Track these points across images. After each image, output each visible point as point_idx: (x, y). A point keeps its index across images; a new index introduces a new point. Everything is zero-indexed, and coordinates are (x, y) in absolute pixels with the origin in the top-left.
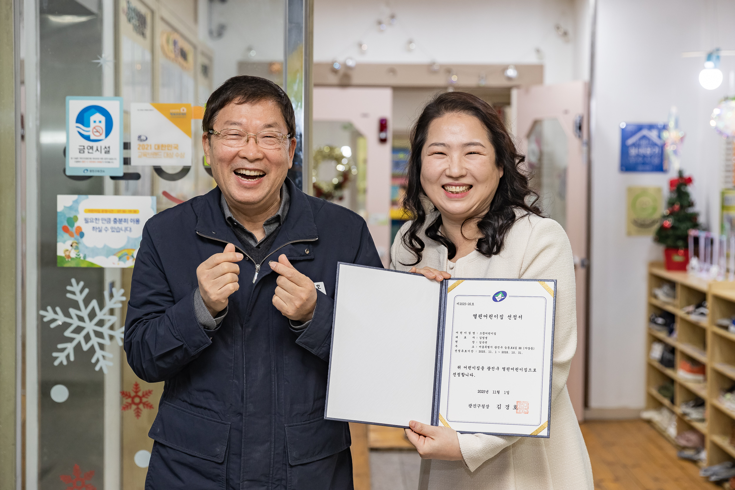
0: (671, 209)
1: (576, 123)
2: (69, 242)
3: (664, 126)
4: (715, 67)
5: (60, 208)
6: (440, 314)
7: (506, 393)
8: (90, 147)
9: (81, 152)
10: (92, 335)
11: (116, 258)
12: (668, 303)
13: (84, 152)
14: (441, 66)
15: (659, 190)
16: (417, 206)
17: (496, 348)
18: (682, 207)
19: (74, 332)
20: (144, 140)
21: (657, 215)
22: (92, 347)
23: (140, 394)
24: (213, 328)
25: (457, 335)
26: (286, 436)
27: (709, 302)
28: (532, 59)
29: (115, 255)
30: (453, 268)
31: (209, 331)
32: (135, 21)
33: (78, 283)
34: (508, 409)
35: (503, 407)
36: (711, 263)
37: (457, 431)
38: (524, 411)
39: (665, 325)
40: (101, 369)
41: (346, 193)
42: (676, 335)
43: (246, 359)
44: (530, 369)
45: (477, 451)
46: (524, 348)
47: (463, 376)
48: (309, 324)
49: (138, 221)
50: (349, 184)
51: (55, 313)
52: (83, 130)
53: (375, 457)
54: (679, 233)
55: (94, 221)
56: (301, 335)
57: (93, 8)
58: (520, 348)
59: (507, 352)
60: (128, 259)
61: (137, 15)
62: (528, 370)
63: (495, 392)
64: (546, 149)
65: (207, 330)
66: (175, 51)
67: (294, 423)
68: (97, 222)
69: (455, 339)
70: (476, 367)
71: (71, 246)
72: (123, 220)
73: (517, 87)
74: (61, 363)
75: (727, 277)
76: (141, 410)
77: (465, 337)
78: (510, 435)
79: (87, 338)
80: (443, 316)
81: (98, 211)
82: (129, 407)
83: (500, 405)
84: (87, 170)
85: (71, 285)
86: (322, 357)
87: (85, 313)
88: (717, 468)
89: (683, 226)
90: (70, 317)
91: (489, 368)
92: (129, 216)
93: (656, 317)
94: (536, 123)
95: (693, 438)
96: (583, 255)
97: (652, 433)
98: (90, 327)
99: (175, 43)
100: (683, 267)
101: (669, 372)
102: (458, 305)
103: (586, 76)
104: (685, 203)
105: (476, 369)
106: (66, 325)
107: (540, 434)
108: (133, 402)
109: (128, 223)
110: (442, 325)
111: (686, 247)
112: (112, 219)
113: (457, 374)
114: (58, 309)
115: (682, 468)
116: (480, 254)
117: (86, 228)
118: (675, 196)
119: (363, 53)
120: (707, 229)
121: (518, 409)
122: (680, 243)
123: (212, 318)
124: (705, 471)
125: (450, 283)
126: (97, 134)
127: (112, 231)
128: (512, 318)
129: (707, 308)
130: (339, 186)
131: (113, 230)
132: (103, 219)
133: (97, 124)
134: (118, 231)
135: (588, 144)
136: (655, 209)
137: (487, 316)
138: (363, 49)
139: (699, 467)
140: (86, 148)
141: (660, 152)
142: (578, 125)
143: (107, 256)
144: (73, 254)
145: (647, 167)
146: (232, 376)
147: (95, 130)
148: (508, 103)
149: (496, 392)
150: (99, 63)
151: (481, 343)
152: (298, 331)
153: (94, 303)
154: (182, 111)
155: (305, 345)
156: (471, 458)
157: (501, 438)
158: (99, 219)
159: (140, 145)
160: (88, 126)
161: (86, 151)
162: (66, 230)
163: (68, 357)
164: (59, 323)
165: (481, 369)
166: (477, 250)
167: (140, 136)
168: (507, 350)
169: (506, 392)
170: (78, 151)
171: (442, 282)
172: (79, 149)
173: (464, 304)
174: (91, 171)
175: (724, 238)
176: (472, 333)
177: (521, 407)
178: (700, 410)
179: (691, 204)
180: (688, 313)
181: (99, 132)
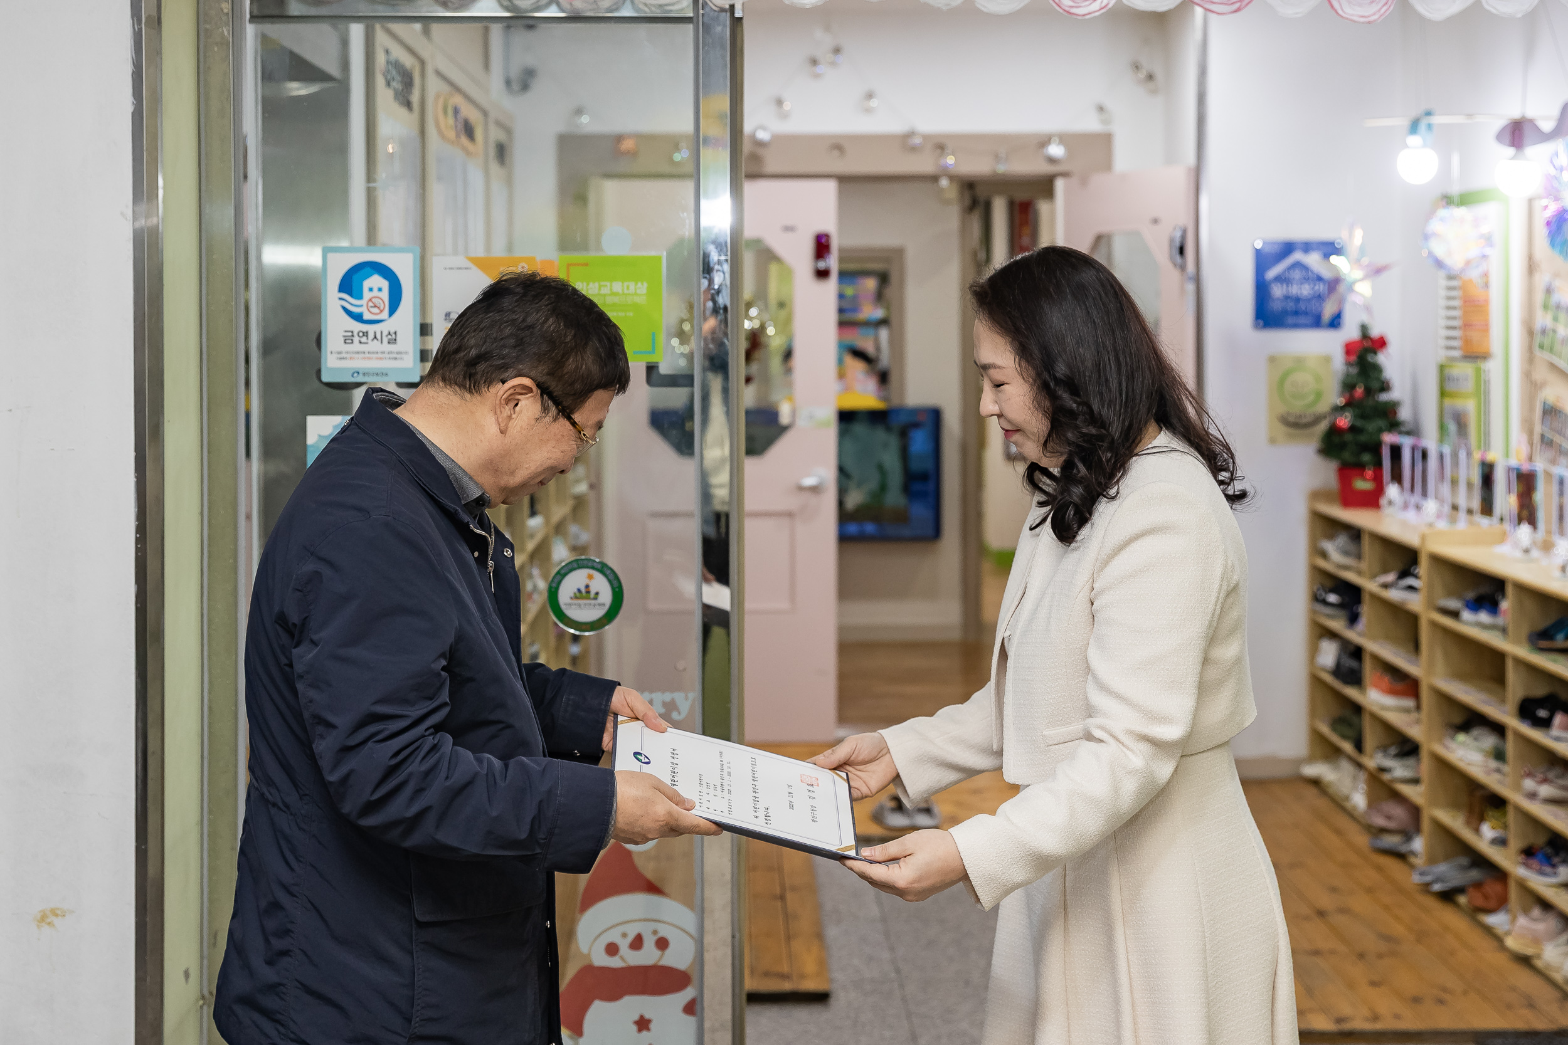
0: (1348, 395)
1: (1173, 241)
3: (1334, 246)
4: (1425, 145)
5: (311, 439)
8: (363, 333)
9: (347, 341)
12: (1347, 568)
13: (352, 342)
14: (926, 137)
15: (1327, 359)
18: (1369, 391)
21: (1324, 407)
27: (1423, 568)
28: (1091, 124)
32: (396, 84)
36: (1425, 494)
39: (1342, 606)
42: (1362, 624)
50: (761, 355)
52: (351, 304)
54: (1363, 438)
61: (399, 73)
66: (456, 127)
73: (1065, 175)
75: (1453, 520)
84: (358, 373)
88: (1442, 868)
89: (1371, 426)
93: (1325, 591)
94: (1101, 242)
95: (1399, 811)
97: (1322, 803)
99: (456, 111)
100: (1372, 500)
101: (1351, 692)
103: (1191, 158)
104: (1375, 385)
111: (1379, 464)
115: (1379, 869)
118: (1354, 371)
119: (784, 116)
120: (1414, 432)
122: (1366, 457)
124: (1422, 874)
126: (376, 310)
129: (1420, 578)
133: (375, 293)
135: (1197, 279)
136: (1318, 396)
138: (785, 109)
139: (1412, 867)
140: (355, 334)
141: (1328, 291)
142: (1178, 244)
145: (1302, 320)
147: (371, 304)
160: (360, 297)
161: (356, 339)
167: (449, 314)
170: (342, 340)
172: (344, 336)
174: (364, 374)
175: (1447, 450)
178: (1411, 761)
179: (1385, 387)
180: (1386, 586)
181: (378, 308)
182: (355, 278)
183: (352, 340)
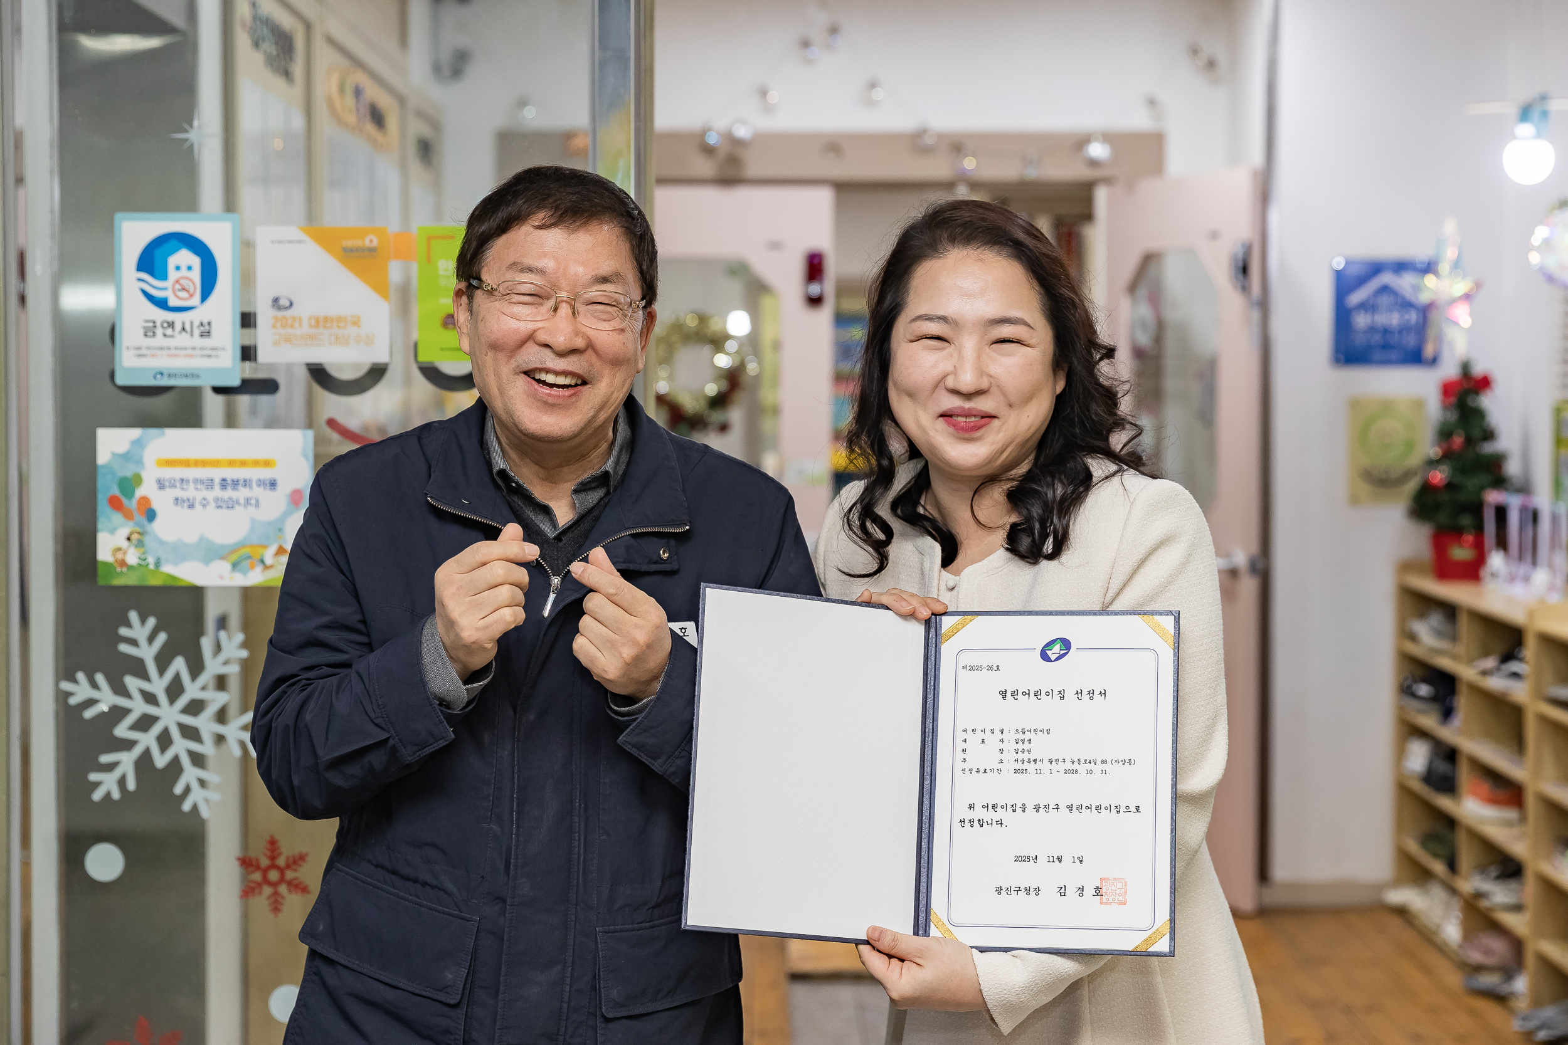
0: (1444, 445)
1: (1235, 259)
2: (124, 532)
3: (1429, 264)
4: (1539, 136)
5: (103, 457)
6: (927, 691)
7: (1076, 860)
8: (168, 323)
9: (149, 334)
10: (175, 733)
11: (225, 566)
12: (1440, 652)
13: (154, 334)
14: (941, 136)
15: (1419, 404)
16: (876, 448)
17: (1051, 764)
18: (1469, 441)
19: (135, 727)
20: (286, 308)
21: (1415, 460)
22: (176, 760)
23: (281, 862)
24: (459, 706)
25: (964, 736)
26: (599, 953)
27: (1530, 650)
28: (1138, 120)
29: (223, 558)
30: (954, 588)
31: (449, 711)
32: (269, 47)
33: (143, 621)
34: (1081, 895)
35: (1071, 891)
36: (1534, 563)
37: (972, 947)
38: (1117, 900)
39: (1434, 699)
40: (195, 808)
41: (735, 415)
42: (1458, 720)
43: (518, 781)
44: (1127, 808)
45: (1017, 989)
46: (1113, 761)
47: (981, 826)
48: (650, 703)
49: (273, 484)
50: (741, 397)
51: (94, 685)
52: (153, 287)
53: (801, 993)
54: (1462, 497)
55: (178, 484)
56: (631, 727)
57: (176, 18)
58: (1104, 762)
59: (1077, 771)
60: (252, 567)
61: (273, 33)
62: (1123, 809)
63: (1051, 860)
64: (1171, 315)
65: (445, 710)
66: (358, 110)
67: (618, 925)
68: (185, 487)
69: (960, 746)
70: (1009, 806)
71: (129, 539)
72: (241, 482)
73: (1108, 181)
74: (108, 795)
76: (283, 898)
77: (983, 742)
78: (1087, 952)
79: (165, 741)
80: (932, 695)
81: (186, 463)
82: (257, 891)
83: (1064, 887)
84: (162, 374)
85: (128, 625)
86: (675, 781)
87: (158, 685)
88: (1549, 1013)
89: (1472, 483)
90: (126, 694)
91: (1037, 808)
92: (254, 474)
93: (1415, 681)
94: (1149, 261)
95: (1498, 946)
96: (1254, 547)
98: (169, 715)
99: (358, 92)
100: (1472, 571)
101: (1444, 802)
102: (964, 670)
103: (1257, 157)
104: (1476, 433)
105: (1010, 810)
106: (118, 713)
107: (1153, 949)
108: (266, 881)
109: (251, 487)
110: (931, 716)
111: (1479, 528)
112: (217, 481)
113: (967, 821)
114: (100, 678)
115: (1474, 1013)
116: (1013, 556)
117: (161, 501)
118: (1453, 416)
119: (769, 109)
120: (1525, 489)
121: (1104, 894)
122: (1466, 520)
123: (460, 683)
124: (1525, 1019)
125: (947, 622)
126: (184, 294)
127: (219, 507)
128: (1085, 697)
129: (1526, 662)
130: (720, 401)
131: (220, 504)
132: (196, 481)
133: (184, 272)
134: (231, 506)
135: (1264, 305)
136: (1410, 446)
137: (1029, 694)
138: (770, 102)
139: (1512, 1011)
140: (158, 324)
141: (1421, 321)
142: (1241, 264)
143: (207, 560)
144: (132, 558)
145: (1394, 355)
146: (489, 815)
147: (178, 287)
148: (1088, 216)
149: (1055, 860)
150: (186, 140)
151: (1019, 752)
152: (625, 719)
153: (179, 664)
154: (367, 243)
155: (638, 749)
156: (1004, 1005)
157: (1068, 958)
158: (188, 481)
159: (276, 318)
160: (164, 277)
161: (159, 331)
162: (115, 504)
163: (122, 782)
164: (104, 707)
165: (1019, 810)
166: (1007, 549)
167: (277, 299)
168: (1076, 766)
169: (1076, 858)
170: (142, 332)
171: (929, 621)
172: (145, 328)
173: (979, 668)
174: (169, 376)
175: (1562, 508)
176: (997, 732)
177: (1110, 890)
178: (1513, 885)
179: (1489, 435)
180: (1485, 673)
181: (188, 291)
182: (158, 253)
183: (154, 332)
